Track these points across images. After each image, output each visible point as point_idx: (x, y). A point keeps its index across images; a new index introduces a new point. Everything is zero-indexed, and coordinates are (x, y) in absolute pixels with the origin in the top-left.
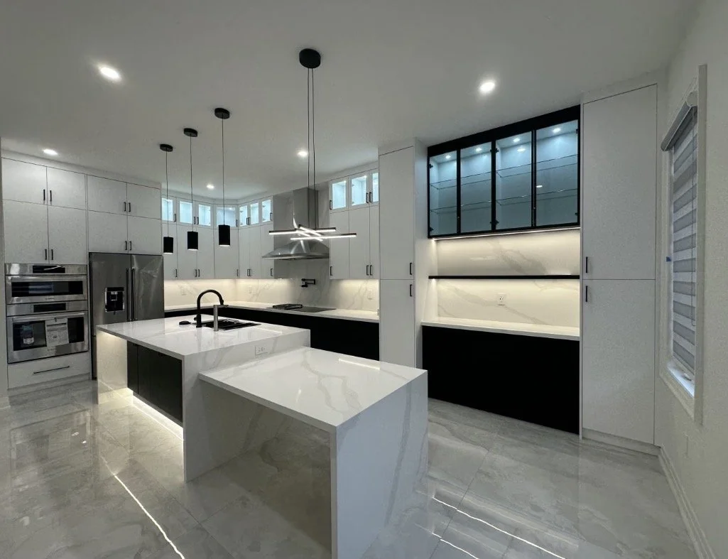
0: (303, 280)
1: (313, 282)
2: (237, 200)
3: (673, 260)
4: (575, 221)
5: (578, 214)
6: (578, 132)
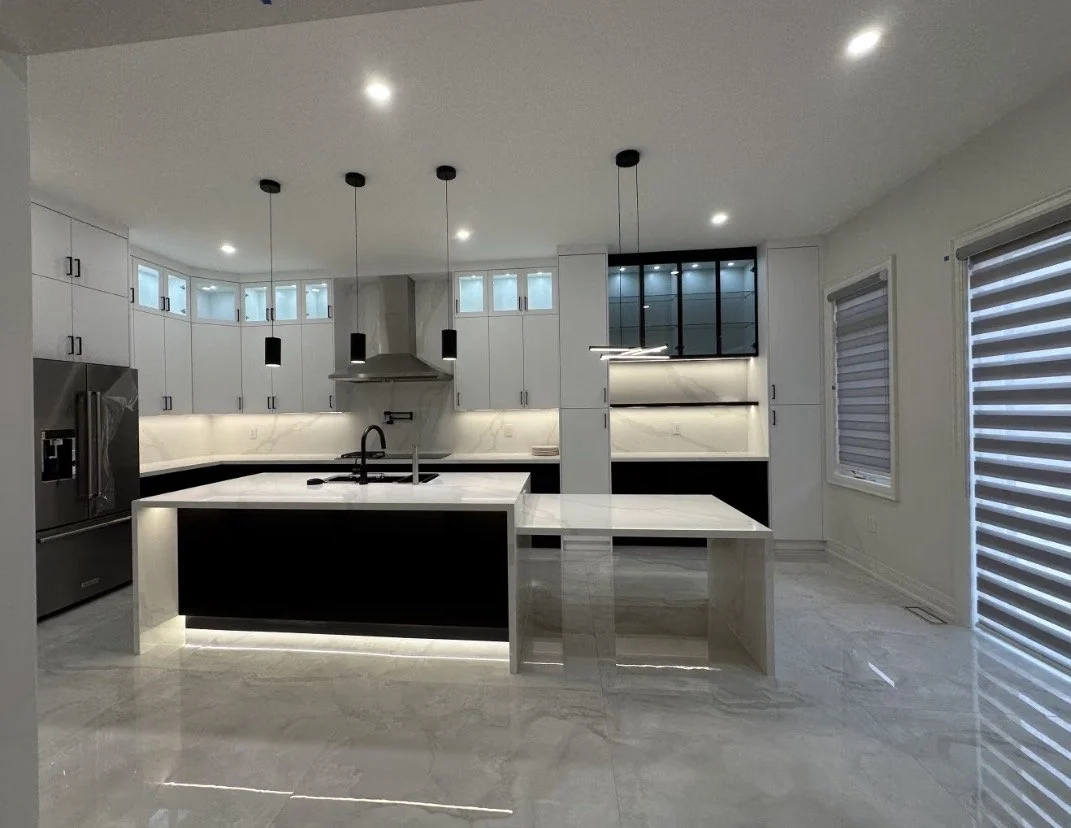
0: (386, 413)
1: (408, 416)
2: (238, 274)
3: (837, 388)
4: (754, 352)
5: (756, 346)
6: (755, 270)
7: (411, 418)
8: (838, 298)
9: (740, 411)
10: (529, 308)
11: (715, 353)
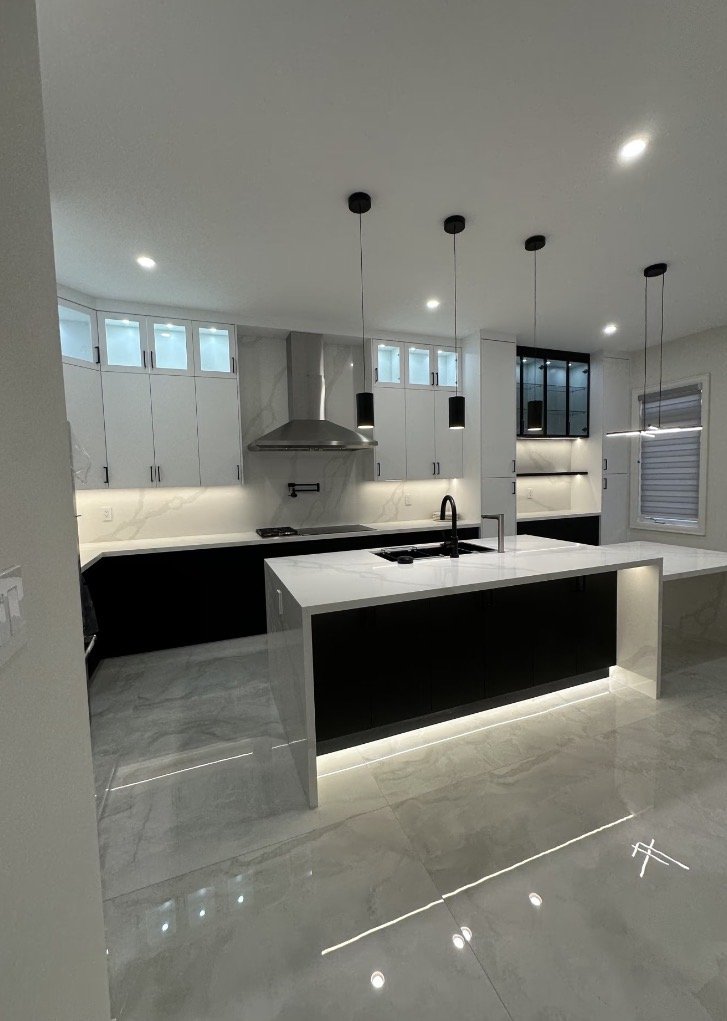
0: (288, 485)
1: (314, 488)
3: (640, 462)
4: (585, 434)
5: (587, 429)
6: (588, 372)
7: (318, 490)
8: (644, 399)
9: (566, 479)
10: (440, 384)
11: (564, 433)
